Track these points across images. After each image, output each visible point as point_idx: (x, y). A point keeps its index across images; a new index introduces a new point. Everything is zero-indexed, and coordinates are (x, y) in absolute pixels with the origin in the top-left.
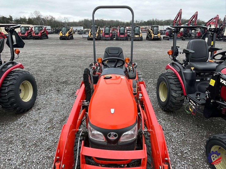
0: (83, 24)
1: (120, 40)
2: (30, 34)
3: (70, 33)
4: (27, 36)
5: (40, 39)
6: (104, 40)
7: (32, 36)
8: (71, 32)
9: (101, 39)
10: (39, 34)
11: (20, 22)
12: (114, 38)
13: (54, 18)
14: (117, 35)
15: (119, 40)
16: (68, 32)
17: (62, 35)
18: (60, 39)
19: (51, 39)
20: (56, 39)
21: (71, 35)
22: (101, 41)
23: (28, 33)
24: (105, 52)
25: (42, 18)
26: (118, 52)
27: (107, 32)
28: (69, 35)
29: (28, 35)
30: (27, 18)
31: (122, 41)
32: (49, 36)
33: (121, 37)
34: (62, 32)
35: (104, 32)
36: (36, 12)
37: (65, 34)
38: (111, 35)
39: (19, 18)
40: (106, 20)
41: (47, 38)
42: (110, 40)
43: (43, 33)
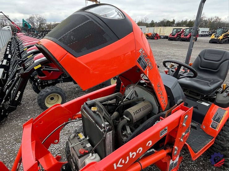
2: (179, 36)
3: (226, 36)
4: (176, 37)
7: (180, 38)
8: (228, 35)
11: (181, 25)
13: (220, 19)
16: (223, 35)
17: (214, 37)
18: (210, 43)
19: (200, 41)
20: (205, 42)
24: (199, 55)
25: (205, 19)
26: (220, 58)
28: (223, 38)
29: (178, 36)
34: (215, 34)
37: (218, 37)
39: (180, 21)
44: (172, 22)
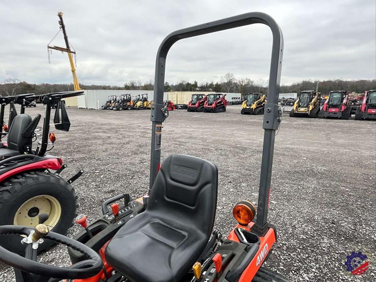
0: (298, 90)
1: (368, 119)
3: (259, 104)
4: (198, 107)
5: (213, 112)
6: (325, 118)
7: (203, 107)
8: (262, 103)
9: (319, 115)
10: (213, 105)
12: (352, 115)
13: (252, 82)
14: (360, 110)
15: (363, 119)
16: (255, 103)
17: (245, 106)
18: (242, 114)
19: (230, 112)
21: (262, 106)
22: (317, 119)
23: (199, 103)
25: (235, 82)
26: (195, 178)
27: (335, 102)
28: (257, 107)
29: (200, 106)
30: (214, 83)
31: (370, 122)
32: (228, 107)
33: (371, 114)
34: (246, 102)
35: (329, 102)
36: (228, 75)
37: (250, 105)
38: (343, 108)
40: (349, 80)
41: (224, 110)
42: (340, 119)
43: (219, 103)
44: (193, 85)
